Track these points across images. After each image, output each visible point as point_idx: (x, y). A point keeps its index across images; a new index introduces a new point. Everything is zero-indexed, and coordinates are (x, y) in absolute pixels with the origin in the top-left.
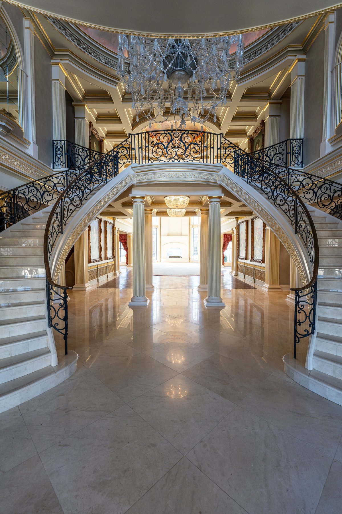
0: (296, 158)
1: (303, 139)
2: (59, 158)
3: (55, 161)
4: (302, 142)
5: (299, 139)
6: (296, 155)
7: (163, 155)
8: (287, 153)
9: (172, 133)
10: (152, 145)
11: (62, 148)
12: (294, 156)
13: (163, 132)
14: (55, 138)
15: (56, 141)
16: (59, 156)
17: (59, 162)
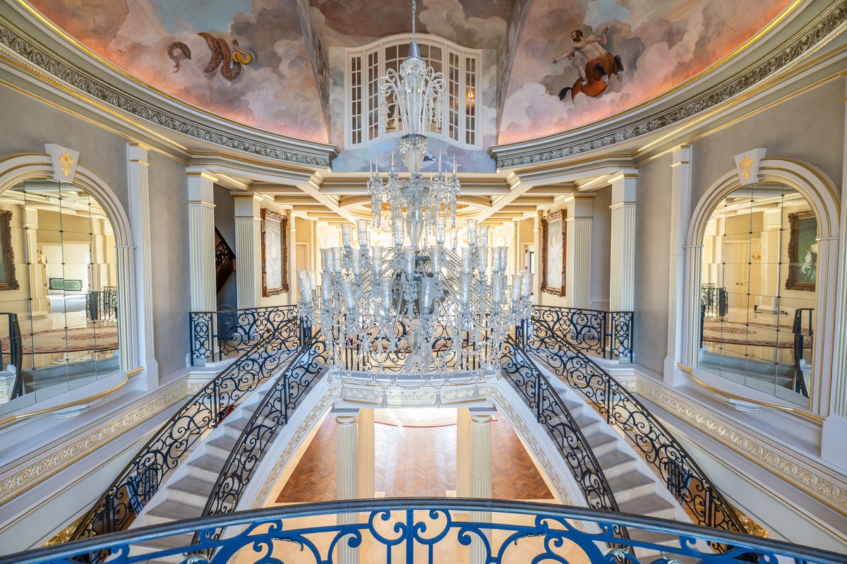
0: (622, 343)
1: (632, 313)
2: (202, 345)
3: (194, 349)
4: (632, 318)
5: (626, 313)
6: (622, 339)
8: (605, 335)
11: (207, 327)
12: (617, 340)
14: (194, 309)
15: (196, 313)
16: (202, 340)
17: (203, 351)
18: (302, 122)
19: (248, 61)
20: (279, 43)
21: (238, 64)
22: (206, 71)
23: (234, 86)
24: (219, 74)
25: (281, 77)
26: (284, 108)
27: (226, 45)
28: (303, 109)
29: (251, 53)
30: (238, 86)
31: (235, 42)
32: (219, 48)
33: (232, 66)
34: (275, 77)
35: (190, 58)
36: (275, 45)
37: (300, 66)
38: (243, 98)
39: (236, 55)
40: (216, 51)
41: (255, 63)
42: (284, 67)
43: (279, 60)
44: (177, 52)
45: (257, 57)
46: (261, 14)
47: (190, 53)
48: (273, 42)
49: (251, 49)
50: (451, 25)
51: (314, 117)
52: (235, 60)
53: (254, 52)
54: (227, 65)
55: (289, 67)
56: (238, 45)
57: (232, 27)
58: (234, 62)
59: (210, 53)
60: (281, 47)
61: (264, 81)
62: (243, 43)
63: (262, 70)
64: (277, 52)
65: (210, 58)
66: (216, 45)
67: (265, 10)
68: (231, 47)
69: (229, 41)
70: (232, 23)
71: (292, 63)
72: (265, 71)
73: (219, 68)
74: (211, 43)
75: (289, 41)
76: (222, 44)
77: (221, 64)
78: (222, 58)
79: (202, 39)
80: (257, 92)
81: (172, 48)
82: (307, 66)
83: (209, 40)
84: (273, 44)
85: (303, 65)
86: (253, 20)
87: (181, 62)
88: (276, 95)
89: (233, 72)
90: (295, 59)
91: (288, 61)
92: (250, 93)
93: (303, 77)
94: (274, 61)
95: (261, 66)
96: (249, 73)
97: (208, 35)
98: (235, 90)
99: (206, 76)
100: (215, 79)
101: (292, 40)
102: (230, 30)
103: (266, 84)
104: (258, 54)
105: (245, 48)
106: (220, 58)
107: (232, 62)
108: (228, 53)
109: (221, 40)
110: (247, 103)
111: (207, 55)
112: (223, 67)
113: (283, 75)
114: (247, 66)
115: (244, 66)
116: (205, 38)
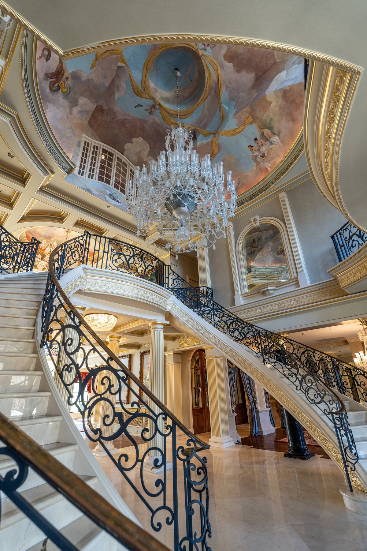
1: (212, 289)
4: (212, 292)
5: (210, 288)
7: (123, 267)
9: (134, 249)
10: (112, 253)
13: (126, 245)
18: (64, 142)
19: (64, 91)
20: (84, 98)
21: (59, 87)
22: (46, 74)
23: (49, 94)
24: (48, 82)
25: (71, 112)
26: (60, 127)
27: (63, 75)
28: (68, 136)
29: (68, 90)
30: (50, 96)
31: (67, 78)
32: (59, 73)
33: (56, 85)
34: (68, 109)
35: (47, 61)
36: (82, 97)
37: (83, 116)
38: (48, 103)
39: (62, 83)
40: (57, 72)
41: (66, 95)
42: (76, 110)
43: (76, 105)
44: (46, 52)
45: (69, 93)
46: (89, 80)
47: (49, 60)
48: (81, 95)
49: (70, 88)
50: (138, 156)
51: (71, 144)
52: (60, 85)
53: (70, 91)
54: (55, 83)
55: (78, 112)
56: (67, 80)
57: (73, 72)
58: (58, 85)
59: (54, 71)
60: (82, 100)
61: (62, 106)
62: (70, 82)
63: (65, 101)
64: (79, 101)
65: (52, 72)
66: (60, 70)
67: (93, 80)
68: (64, 78)
69: (66, 75)
70: (75, 70)
71: (81, 112)
72: (66, 103)
73: (51, 80)
74: (59, 67)
75: (89, 101)
76: (62, 72)
77: (53, 80)
78: (56, 78)
79: (58, 61)
80: (55, 108)
81: (46, 49)
82: (86, 118)
83: (60, 65)
84: (80, 96)
85: (85, 116)
86: (84, 79)
87: (43, 58)
88: (61, 118)
89: (54, 88)
90: (83, 111)
91: (80, 109)
92: (52, 105)
93: (80, 122)
94: (74, 103)
95: (66, 99)
96: (59, 96)
97: (62, 63)
98: (47, 96)
99: (44, 76)
100: (45, 82)
101: (90, 102)
102: (70, 72)
103: (61, 109)
104: (71, 94)
105: (68, 85)
106: (56, 77)
107: (58, 84)
108: (60, 79)
109: (64, 71)
110: (47, 107)
111: (53, 69)
112: (52, 81)
113: (72, 113)
114: (62, 92)
115: (60, 91)
116: (60, 63)
